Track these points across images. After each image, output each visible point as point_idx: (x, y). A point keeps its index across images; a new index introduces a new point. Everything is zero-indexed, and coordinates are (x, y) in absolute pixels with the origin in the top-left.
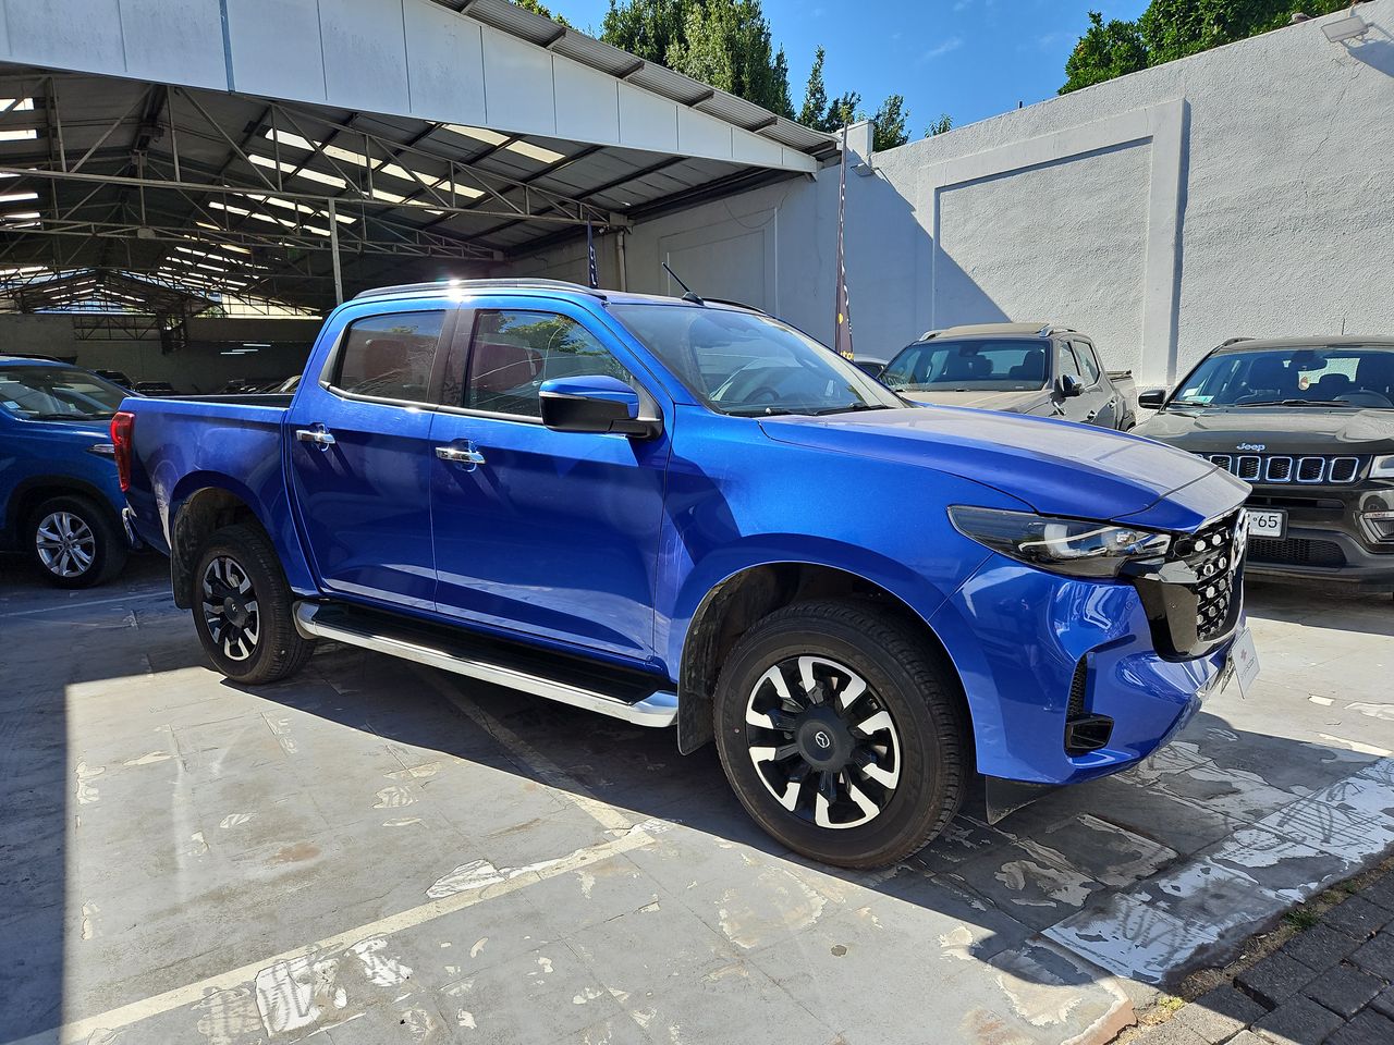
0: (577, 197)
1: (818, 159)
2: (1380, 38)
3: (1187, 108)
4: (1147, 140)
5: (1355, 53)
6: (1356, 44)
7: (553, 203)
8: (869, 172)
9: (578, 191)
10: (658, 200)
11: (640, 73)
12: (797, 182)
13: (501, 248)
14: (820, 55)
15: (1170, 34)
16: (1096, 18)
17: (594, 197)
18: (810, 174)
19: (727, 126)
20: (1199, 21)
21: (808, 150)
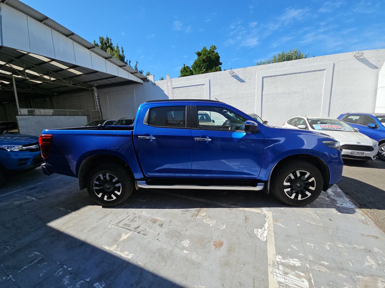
0: (84, 82)
1: (143, 81)
2: (235, 74)
3: (210, 80)
4: (204, 84)
5: (232, 76)
6: (232, 75)
7: (78, 83)
8: (155, 84)
9: (84, 81)
10: (104, 85)
11: (111, 59)
12: (139, 84)
13: (56, 92)
14: (137, 62)
15: (197, 69)
16: (184, 65)
17: (88, 83)
18: (142, 83)
19: (127, 72)
20: (201, 68)
21: (142, 79)
